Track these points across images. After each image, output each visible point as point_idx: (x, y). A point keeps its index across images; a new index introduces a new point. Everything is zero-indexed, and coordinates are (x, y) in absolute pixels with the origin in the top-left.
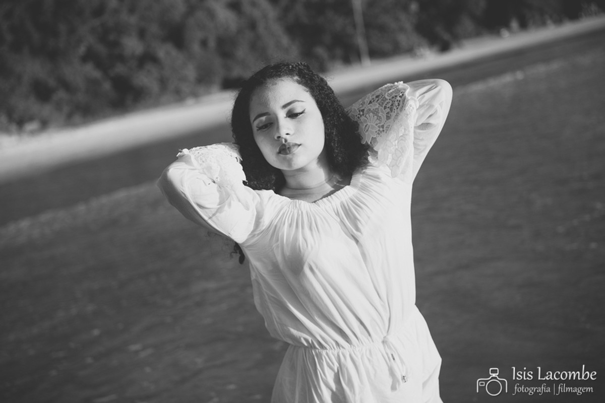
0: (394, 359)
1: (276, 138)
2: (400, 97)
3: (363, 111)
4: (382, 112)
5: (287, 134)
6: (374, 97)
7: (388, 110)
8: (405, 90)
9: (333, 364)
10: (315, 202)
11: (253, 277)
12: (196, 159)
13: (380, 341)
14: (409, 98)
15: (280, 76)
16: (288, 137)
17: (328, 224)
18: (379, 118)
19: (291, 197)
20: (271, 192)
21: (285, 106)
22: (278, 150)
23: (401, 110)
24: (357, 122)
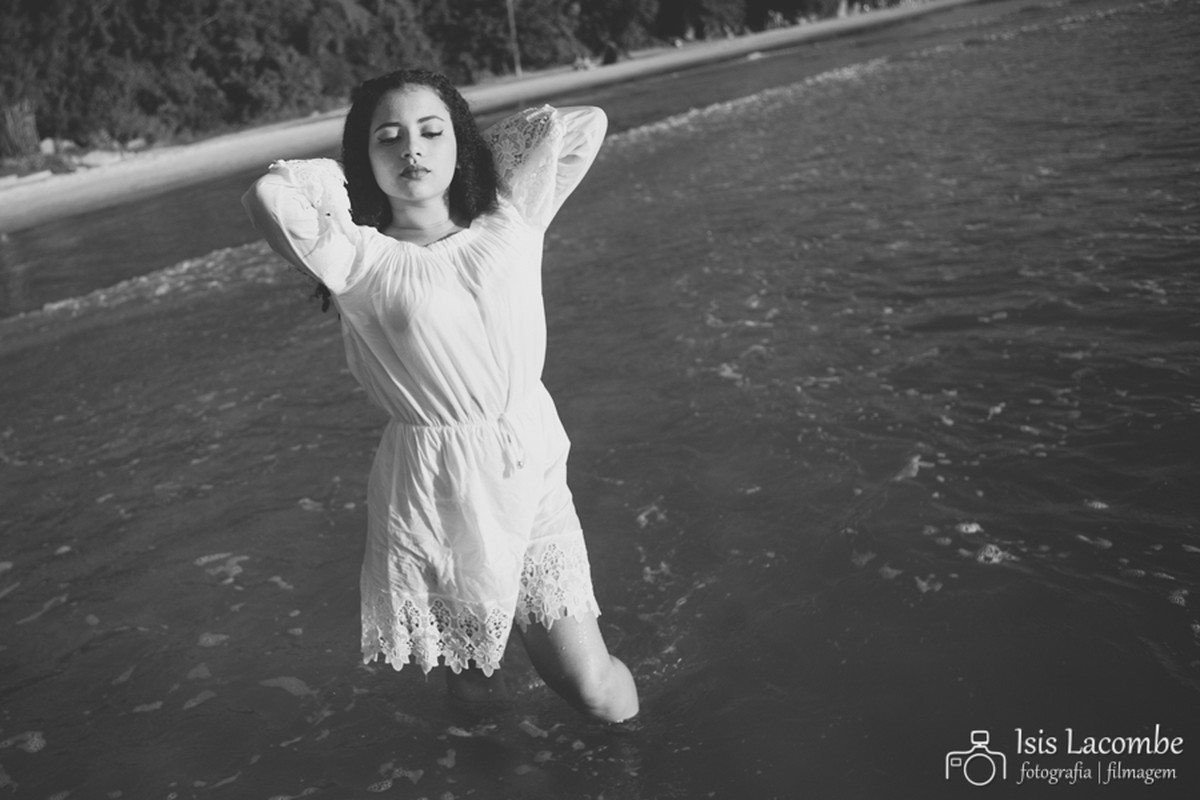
0: (510, 441)
1: (403, 156)
2: (545, 120)
3: (497, 136)
4: (521, 138)
5: (418, 154)
6: (513, 121)
7: (528, 136)
8: (551, 113)
9: (436, 442)
10: (426, 246)
11: (345, 329)
12: (296, 174)
13: (495, 419)
14: (556, 121)
15: (420, 83)
16: (417, 157)
17: (442, 273)
18: (517, 146)
19: (398, 238)
20: (374, 230)
21: (421, 120)
22: (401, 171)
23: (544, 136)
24: (489, 150)
